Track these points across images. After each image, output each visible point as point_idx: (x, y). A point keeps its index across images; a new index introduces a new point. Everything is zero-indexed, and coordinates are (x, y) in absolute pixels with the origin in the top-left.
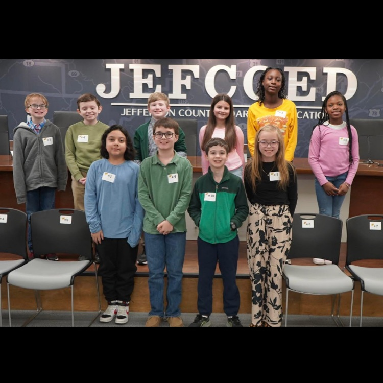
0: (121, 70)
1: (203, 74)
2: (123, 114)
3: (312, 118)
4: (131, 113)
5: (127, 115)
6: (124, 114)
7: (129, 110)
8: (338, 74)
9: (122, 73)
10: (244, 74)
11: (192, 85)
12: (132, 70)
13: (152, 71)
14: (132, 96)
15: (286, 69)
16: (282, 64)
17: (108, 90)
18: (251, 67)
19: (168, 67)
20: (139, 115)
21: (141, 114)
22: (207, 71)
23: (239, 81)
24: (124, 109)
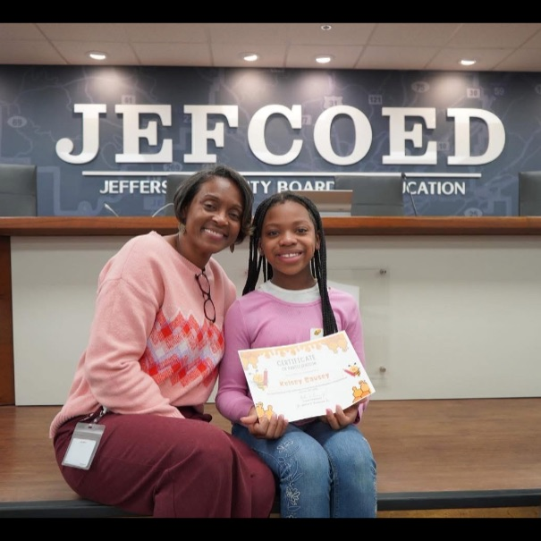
0: (102, 115)
1: (245, 119)
2: (103, 189)
3: (432, 192)
4: (118, 189)
5: (111, 191)
6: (106, 191)
7: (114, 184)
8: (473, 119)
9: (104, 120)
10: (314, 120)
11: (226, 139)
12: (120, 116)
13: (155, 117)
14: (119, 158)
15: (386, 111)
16: (378, 103)
17: (77, 150)
18: (325, 109)
19: (183, 109)
20: (132, 191)
21: (137, 190)
22: (252, 115)
23: (306, 133)
24: (106, 182)
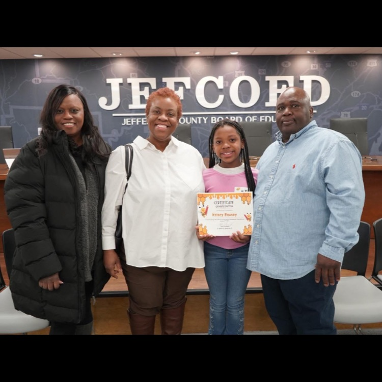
0: (121, 84)
1: (194, 84)
2: (123, 123)
4: (131, 123)
5: (127, 124)
6: (124, 124)
7: (129, 120)
8: (313, 81)
9: (122, 87)
10: (230, 84)
11: (185, 95)
12: (130, 84)
13: (148, 84)
14: (131, 107)
15: (267, 78)
16: (264, 74)
17: (109, 103)
18: (235, 78)
19: (162, 80)
20: (138, 124)
21: (140, 123)
22: (197, 82)
23: (226, 91)
24: (125, 119)
